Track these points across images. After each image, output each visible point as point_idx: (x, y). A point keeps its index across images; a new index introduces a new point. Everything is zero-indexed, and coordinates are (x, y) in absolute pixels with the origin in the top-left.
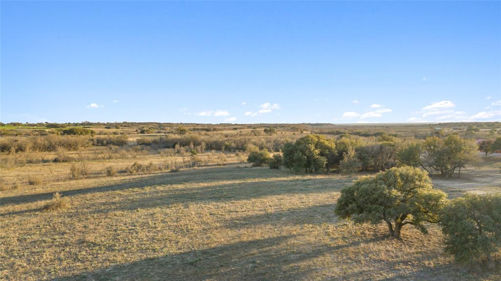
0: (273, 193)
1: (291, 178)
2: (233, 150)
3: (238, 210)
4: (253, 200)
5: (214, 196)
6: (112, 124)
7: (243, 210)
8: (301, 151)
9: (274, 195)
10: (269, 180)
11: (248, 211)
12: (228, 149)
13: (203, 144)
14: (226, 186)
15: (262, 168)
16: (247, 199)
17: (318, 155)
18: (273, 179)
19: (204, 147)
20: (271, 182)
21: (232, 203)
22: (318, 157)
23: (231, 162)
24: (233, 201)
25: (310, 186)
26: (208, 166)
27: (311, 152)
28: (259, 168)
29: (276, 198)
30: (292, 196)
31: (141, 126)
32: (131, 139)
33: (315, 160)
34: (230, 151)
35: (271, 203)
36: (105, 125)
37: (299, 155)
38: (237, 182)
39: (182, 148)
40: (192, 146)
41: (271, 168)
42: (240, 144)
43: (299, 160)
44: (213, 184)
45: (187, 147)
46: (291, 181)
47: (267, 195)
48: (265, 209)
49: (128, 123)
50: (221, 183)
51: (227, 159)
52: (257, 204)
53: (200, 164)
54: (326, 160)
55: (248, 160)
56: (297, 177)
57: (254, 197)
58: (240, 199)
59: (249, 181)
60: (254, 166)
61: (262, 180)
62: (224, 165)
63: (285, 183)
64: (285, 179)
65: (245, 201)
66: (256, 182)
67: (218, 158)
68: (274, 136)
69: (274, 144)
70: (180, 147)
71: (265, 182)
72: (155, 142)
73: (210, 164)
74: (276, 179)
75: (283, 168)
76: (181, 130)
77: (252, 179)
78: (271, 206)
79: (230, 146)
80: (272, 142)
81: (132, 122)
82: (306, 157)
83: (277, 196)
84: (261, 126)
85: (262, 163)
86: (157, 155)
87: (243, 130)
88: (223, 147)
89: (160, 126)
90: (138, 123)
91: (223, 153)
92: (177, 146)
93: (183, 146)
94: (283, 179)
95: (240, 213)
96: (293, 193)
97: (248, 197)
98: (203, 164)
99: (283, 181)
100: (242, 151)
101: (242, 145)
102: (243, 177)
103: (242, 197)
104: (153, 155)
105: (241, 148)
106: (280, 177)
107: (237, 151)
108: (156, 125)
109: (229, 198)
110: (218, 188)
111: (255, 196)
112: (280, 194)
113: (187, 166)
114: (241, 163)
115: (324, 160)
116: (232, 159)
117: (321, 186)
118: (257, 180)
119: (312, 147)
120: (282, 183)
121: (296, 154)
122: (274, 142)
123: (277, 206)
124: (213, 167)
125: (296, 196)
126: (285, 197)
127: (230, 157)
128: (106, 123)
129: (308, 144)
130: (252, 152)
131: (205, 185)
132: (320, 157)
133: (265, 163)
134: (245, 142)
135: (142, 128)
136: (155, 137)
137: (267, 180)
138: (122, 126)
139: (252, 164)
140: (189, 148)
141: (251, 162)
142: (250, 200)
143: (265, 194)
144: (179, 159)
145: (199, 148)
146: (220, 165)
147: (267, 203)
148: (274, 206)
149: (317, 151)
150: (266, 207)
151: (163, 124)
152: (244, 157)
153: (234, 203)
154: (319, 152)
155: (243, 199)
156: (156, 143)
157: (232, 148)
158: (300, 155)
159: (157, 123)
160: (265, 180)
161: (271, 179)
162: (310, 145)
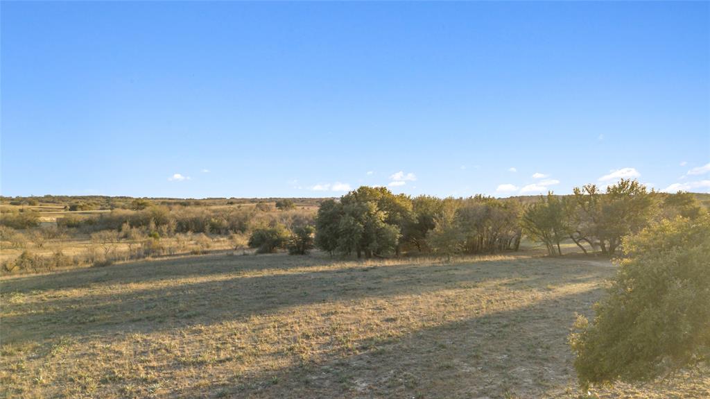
0: (306, 299)
1: (336, 266)
2: (224, 231)
3: (206, 357)
4: (257, 320)
5: (151, 313)
6: (25, 198)
7: (222, 355)
8: (353, 214)
9: (311, 302)
10: (291, 272)
11: (239, 358)
12: (216, 230)
13: (172, 222)
14: (191, 287)
15: (275, 254)
16: (238, 318)
17: (384, 222)
18: (300, 269)
19: (174, 228)
20: (299, 276)
21: (194, 332)
22: (383, 225)
23: (220, 249)
24: (198, 327)
25: (385, 280)
26: (174, 255)
27: (370, 215)
28: (269, 255)
29: (317, 310)
30: (356, 303)
31: (73, 202)
32: (48, 219)
33: (379, 232)
34: (219, 233)
35: (305, 328)
36: (13, 200)
37: (348, 222)
38: (222, 277)
39: (134, 229)
40: (153, 225)
41: (292, 254)
42: (237, 223)
43: (350, 231)
44: (163, 284)
45: (144, 228)
46: (338, 272)
47: (293, 304)
48: (291, 349)
49: (54, 198)
50: (182, 281)
51: (212, 245)
52: (267, 332)
53: (159, 253)
54: (399, 231)
55: (249, 244)
56: (348, 265)
57: (259, 312)
58: (219, 320)
59: (249, 275)
60: (260, 252)
61: (276, 272)
62: (205, 252)
63: (328, 277)
64: (326, 268)
65: (233, 325)
66: (263, 278)
67: (196, 244)
68: (292, 212)
69: (292, 221)
70: (131, 227)
71: (284, 276)
72: (90, 222)
73: (180, 252)
74: (307, 269)
75: (315, 251)
76: (138, 204)
77: (255, 271)
78: (308, 337)
79: (220, 225)
80: (290, 218)
81: (60, 195)
82: (361, 226)
83: (316, 306)
84: (271, 200)
85: (275, 246)
86: (86, 242)
87: (242, 205)
88: (207, 227)
89: (109, 201)
90: (71, 197)
91: (207, 235)
92: (126, 227)
93: (137, 227)
94: (321, 269)
95: (210, 369)
96: (355, 296)
97: (242, 313)
98: (165, 254)
99: (323, 272)
100: (239, 231)
101: (240, 223)
102: (237, 269)
103: (228, 313)
104: (78, 242)
105: (238, 226)
106: (314, 265)
107: (230, 232)
108: (101, 199)
109: (189, 317)
110: (169, 293)
111: (261, 309)
112: (324, 301)
113: (132, 257)
114: (236, 249)
115: (396, 232)
116: (221, 244)
117: (405, 278)
118: (265, 273)
119: (374, 207)
120: (322, 275)
121: (343, 221)
122: (293, 219)
123: (324, 334)
124: (183, 256)
125: (366, 302)
126: (340, 307)
127: (218, 241)
128: (14, 197)
129: (365, 201)
130: (257, 230)
131: (143, 286)
132: (387, 226)
133: (280, 247)
134: (246, 219)
135: (74, 204)
136: (92, 215)
137: (289, 272)
138: (40, 201)
139: (255, 250)
140: (148, 229)
141: (254, 248)
142: (246, 321)
143: (288, 302)
144: (123, 247)
145: (164, 228)
146: (196, 253)
147: (296, 327)
148: (317, 336)
149: (383, 215)
150: (295, 341)
151: (112, 198)
152: (243, 240)
153: (201, 331)
154: (387, 216)
155: (229, 319)
156: (91, 224)
157: (224, 228)
158: (352, 222)
159: (103, 197)
160: (283, 272)
161: (295, 269)
162: (369, 202)
